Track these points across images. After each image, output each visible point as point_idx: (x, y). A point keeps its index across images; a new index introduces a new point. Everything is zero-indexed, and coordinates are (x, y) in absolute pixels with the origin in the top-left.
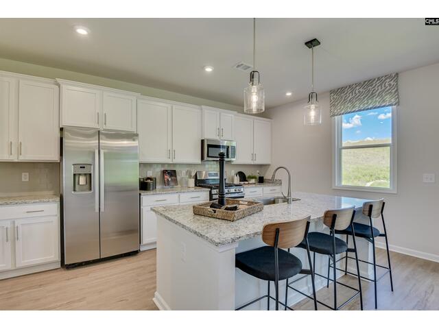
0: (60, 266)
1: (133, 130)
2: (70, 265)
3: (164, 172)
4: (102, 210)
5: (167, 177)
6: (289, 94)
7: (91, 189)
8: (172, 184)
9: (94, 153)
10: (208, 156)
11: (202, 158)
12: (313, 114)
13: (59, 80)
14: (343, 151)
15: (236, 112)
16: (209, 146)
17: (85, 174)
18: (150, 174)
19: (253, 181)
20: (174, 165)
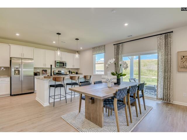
0: (10, 95)
1: (32, 58)
2: (13, 95)
3: (43, 70)
4: (23, 80)
5: (44, 72)
6: (81, 48)
7: (19, 74)
8: (45, 74)
9: (20, 64)
10: (57, 66)
11: (55, 66)
12: (77, 56)
13: (10, 44)
14: (96, 64)
15: (67, 53)
16: (57, 63)
17: (18, 70)
18: (38, 71)
19: (74, 73)
20: (46, 68)
